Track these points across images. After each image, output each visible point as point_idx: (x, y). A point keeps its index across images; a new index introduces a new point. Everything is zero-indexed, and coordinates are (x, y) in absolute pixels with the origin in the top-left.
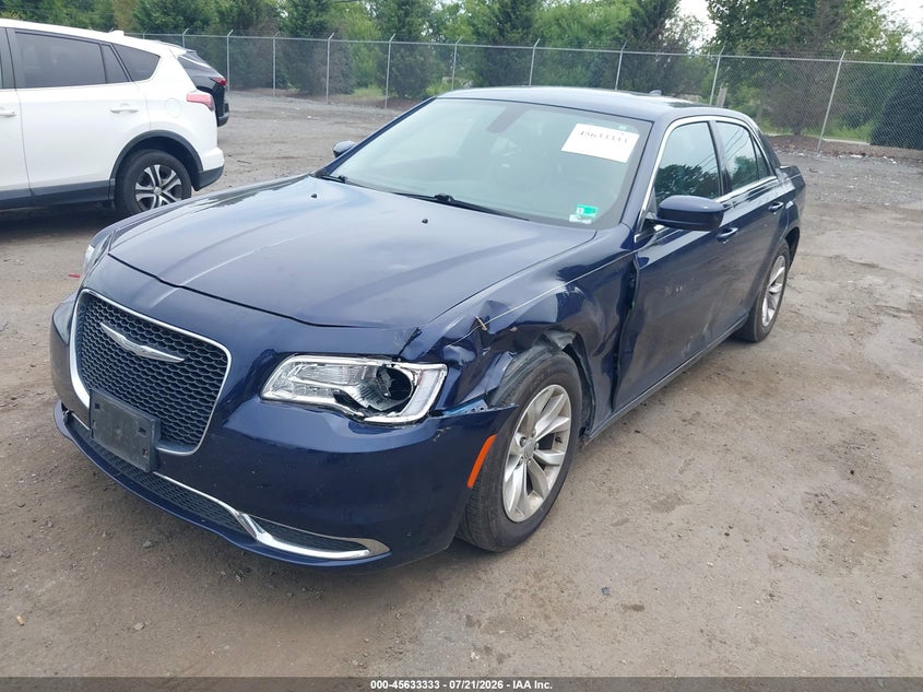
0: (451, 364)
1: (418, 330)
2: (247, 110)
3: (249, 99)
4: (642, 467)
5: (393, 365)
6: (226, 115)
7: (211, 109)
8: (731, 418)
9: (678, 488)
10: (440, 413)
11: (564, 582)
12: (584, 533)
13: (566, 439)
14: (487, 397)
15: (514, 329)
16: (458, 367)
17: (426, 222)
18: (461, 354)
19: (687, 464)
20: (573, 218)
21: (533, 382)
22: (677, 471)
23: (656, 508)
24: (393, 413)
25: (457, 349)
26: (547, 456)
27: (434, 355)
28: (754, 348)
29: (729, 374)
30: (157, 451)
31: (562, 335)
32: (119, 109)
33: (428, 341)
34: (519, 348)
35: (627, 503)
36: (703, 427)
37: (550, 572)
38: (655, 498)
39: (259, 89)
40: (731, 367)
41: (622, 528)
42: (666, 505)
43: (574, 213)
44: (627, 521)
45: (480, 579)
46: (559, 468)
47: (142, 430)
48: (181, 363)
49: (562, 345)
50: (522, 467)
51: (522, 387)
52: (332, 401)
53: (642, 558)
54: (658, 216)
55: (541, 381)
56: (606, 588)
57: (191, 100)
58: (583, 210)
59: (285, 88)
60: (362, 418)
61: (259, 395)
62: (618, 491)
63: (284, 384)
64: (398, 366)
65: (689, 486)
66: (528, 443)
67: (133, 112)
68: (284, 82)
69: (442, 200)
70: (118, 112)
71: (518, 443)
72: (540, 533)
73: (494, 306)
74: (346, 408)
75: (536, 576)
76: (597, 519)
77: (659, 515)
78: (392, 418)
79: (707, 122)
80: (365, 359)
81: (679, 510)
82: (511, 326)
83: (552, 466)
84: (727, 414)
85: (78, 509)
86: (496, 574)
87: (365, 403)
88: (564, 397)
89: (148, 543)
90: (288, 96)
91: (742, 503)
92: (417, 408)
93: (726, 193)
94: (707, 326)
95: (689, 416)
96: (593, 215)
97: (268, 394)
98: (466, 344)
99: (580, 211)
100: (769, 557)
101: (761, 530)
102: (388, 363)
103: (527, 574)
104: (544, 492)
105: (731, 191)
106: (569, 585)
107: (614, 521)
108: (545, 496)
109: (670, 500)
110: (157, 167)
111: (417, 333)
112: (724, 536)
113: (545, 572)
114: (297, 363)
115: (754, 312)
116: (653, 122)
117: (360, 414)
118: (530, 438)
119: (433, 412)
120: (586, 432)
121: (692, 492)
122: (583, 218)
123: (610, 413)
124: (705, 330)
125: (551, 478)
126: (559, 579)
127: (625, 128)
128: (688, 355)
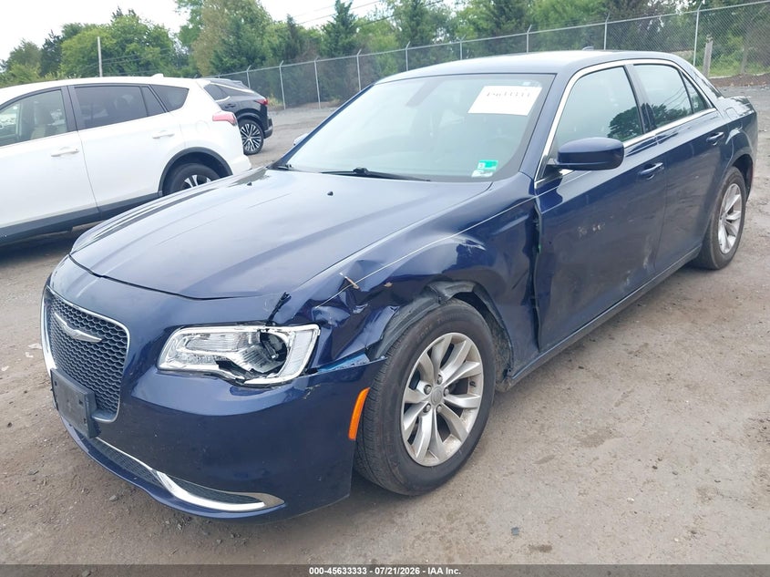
0: (322, 324)
1: (286, 295)
2: (296, 122)
3: (300, 113)
4: (578, 402)
5: (267, 330)
6: (270, 129)
7: (234, 125)
8: (680, 347)
9: (611, 421)
10: (315, 370)
11: (476, 523)
12: (506, 472)
13: (480, 382)
14: (370, 351)
15: (389, 284)
16: (328, 327)
17: (331, 194)
18: (331, 314)
19: (625, 396)
20: (476, 174)
21: (420, 333)
22: (613, 406)
23: (585, 443)
24: (272, 375)
25: (326, 309)
26: (460, 401)
27: (303, 317)
28: (716, 276)
29: (685, 303)
30: (94, 420)
31: (451, 285)
32: (159, 135)
33: (295, 305)
34: (401, 301)
35: (556, 440)
36: (648, 358)
37: (464, 514)
38: (585, 432)
39: (309, 105)
40: (689, 297)
41: (545, 465)
42: (594, 441)
43: (476, 168)
44: (552, 458)
45: (393, 522)
46: (477, 411)
47: (81, 403)
48: (100, 343)
49: (448, 294)
50: (430, 413)
51: (407, 339)
52: (215, 368)
53: (560, 496)
54: (559, 161)
55: (430, 332)
56: (516, 529)
57: (216, 119)
58: (484, 164)
59: (330, 100)
60: (243, 381)
61: (156, 366)
62: (550, 427)
63: (176, 355)
64: (273, 330)
65: (622, 418)
66: (434, 390)
67: (171, 136)
68: (328, 96)
69: (360, 173)
70: (158, 138)
71: (423, 392)
72: (463, 474)
73: (364, 265)
74: (229, 373)
75: (450, 518)
76: (522, 457)
77: (586, 450)
78: (271, 379)
79: (623, 66)
80: (241, 327)
81: (609, 444)
82: (385, 282)
83: (469, 409)
84: (677, 343)
85: (70, 468)
86: (411, 516)
87: (248, 367)
88: (467, 344)
89: (113, 497)
90: (332, 107)
91: (676, 433)
92: (293, 368)
93: (649, 131)
94: (646, 259)
95: (635, 348)
96: (494, 168)
97: (163, 365)
98: (335, 303)
99: (482, 166)
100: (699, 490)
101: (694, 461)
102: (263, 328)
103: (441, 516)
104: (461, 436)
105: (655, 128)
106: (479, 526)
107: (540, 458)
108: (464, 440)
109: (600, 434)
110: (195, 177)
111: (285, 299)
112: (651, 469)
113: (459, 513)
114: (184, 335)
115: (708, 241)
116: (556, 74)
117: (241, 377)
118: (435, 385)
119: (309, 369)
120: (509, 373)
121: (625, 425)
122: (486, 172)
123: (536, 352)
124: (645, 264)
125: (468, 422)
126: (471, 519)
127: (528, 83)
128: (629, 290)
